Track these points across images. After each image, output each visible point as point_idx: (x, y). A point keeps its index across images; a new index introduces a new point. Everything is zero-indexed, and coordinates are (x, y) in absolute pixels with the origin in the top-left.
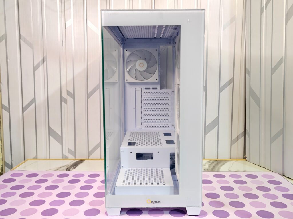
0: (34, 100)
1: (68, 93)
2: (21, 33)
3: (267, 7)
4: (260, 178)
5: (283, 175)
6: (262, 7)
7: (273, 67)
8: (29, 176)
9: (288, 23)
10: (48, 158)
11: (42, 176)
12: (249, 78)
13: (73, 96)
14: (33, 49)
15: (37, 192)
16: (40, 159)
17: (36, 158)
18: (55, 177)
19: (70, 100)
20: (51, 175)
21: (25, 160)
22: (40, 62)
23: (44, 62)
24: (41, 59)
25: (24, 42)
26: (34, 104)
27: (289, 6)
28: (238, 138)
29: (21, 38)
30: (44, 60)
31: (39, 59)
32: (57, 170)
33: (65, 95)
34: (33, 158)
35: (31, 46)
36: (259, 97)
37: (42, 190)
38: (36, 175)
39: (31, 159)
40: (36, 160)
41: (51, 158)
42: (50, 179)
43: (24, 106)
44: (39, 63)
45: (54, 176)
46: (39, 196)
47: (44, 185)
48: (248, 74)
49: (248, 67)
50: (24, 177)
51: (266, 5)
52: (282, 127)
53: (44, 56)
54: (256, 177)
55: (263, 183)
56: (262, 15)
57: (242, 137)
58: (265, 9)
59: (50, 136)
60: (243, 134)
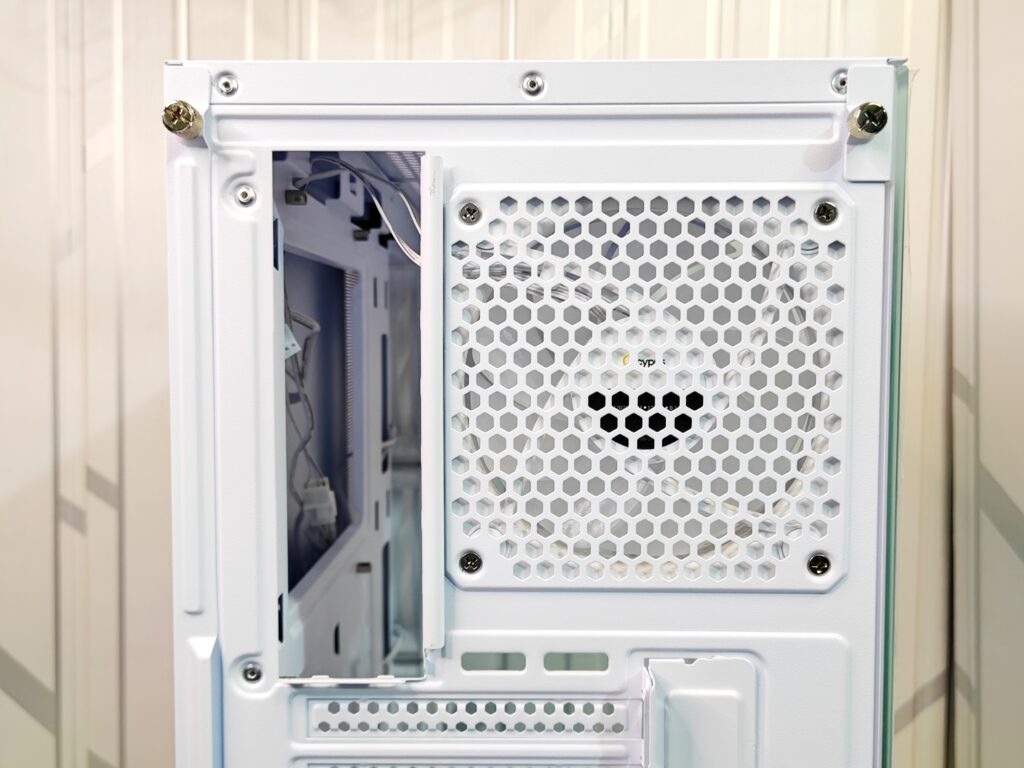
1: (94, 481)
12: (971, 417)
13: (114, 494)
19: (100, 514)
28: (915, 706)
33: (74, 490)
48: (966, 400)
49: (962, 364)
57: (935, 699)
60: (942, 687)
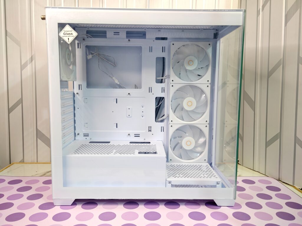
0: (21, 101)
2: (7, 29)
3: (265, 8)
4: (257, 184)
5: (279, 180)
6: (258, 9)
7: (270, 70)
8: (12, 182)
9: (288, 24)
10: (36, 161)
11: (26, 183)
14: (20, 46)
15: (17, 203)
16: (26, 163)
17: (23, 161)
18: (40, 184)
20: (37, 181)
21: (10, 163)
22: (27, 60)
23: (32, 61)
24: (28, 57)
25: (11, 39)
26: (21, 105)
27: (289, 7)
29: (8, 34)
30: (32, 59)
31: (26, 57)
32: (44, 175)
34: (20, 162)
35: (18, 43)
36: (254, 100)
37: (24, 200)
38: (19, 181)
39: (17, 163)
40: (23, 164)
41: (38, 162)
42: (34, 186)
43: (10, 107)
44: (27, 62)
45: (39, 182)
46: (19, 207)
47: (27, 194)
50: (5, 184)
51: (263, 7)
52: (279, 131)
53: (33, 54)
54: (253, 182)
55: (262, 190)
56: (258, 18)
58: (262, 11)
59: (38, 139)
60: (236, 138)
